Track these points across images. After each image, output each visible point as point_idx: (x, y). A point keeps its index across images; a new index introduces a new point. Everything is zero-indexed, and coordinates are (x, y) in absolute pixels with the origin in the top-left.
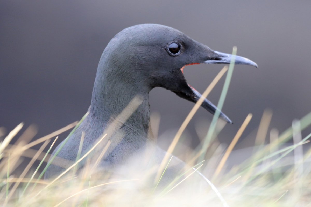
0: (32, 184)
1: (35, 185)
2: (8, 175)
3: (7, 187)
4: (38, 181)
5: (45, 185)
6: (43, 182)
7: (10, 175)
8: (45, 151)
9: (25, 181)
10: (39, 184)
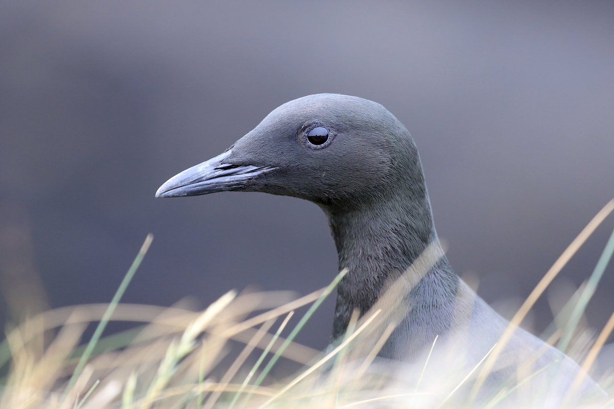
0: (244, 395)
1: (248, 398)
2: (201, 377)
3: (199, 401)
4: (254, 390)
5: (269, 397)
6: (264, 392)
7: (206, 378)
8: (273, 331)
9: (231, 389)
10: (255, 396)
